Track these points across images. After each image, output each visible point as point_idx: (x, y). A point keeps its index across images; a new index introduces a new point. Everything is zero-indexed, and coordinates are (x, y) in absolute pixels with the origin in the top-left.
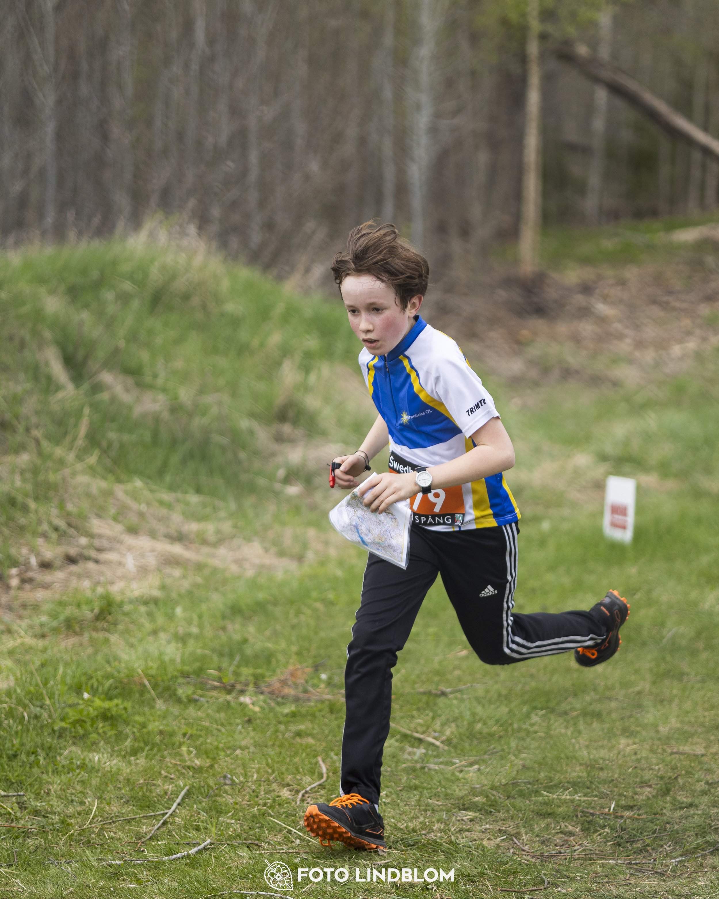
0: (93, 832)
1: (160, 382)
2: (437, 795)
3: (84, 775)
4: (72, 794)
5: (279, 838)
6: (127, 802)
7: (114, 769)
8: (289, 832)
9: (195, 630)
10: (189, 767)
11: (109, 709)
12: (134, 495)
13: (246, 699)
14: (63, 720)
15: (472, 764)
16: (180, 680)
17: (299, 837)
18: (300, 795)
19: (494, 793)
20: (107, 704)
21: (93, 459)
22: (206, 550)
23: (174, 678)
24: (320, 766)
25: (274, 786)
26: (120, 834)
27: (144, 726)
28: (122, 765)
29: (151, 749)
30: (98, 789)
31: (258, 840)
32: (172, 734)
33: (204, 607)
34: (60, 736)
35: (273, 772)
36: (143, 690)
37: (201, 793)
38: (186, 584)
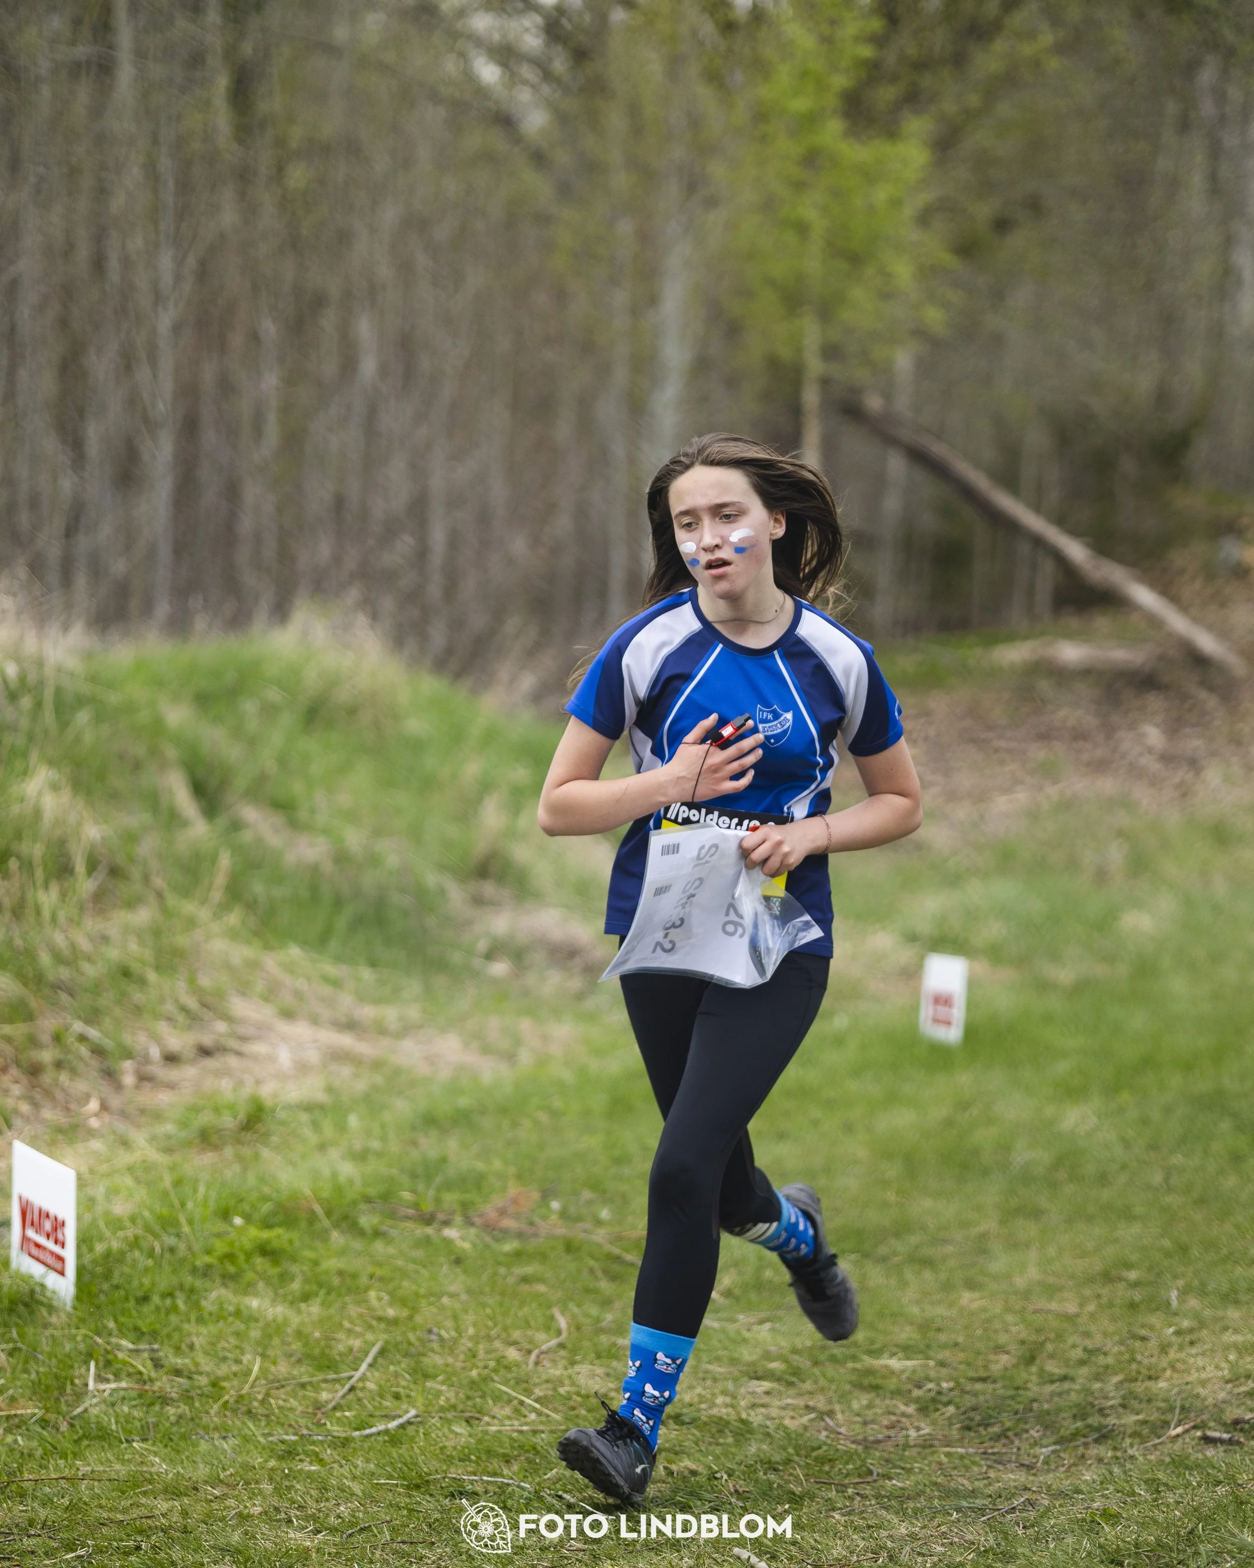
0: (256, 1399)
1: (322, 819)
2: (718, 1359)
3: (240, 1326)
4: (224, 1349)
5: (507, 1411)
6: (299, 1361)
7: (280, 1319)
8: (522, 1403)
9: (375, 1144)
10: (380, 1319)
11: (268, 1242)
12: (290, 968)
13: (451, 1233)
14: (208, 1252)
15: (761, 1322)
16: (363, 1206)
17: (534, 1410)
18: (533, 1357)
19: (796, 1357)
20: (266, 1235)
21: (234, 918)
22: (386, 1042)
23: (354, 1203)
24: (556, 1321)
25: (497, 1344)
26: (293, 1402)
27: (316, 1263)
28: (290, 1313)
29: (328, 1293)
30: (258, 1343)
31: (479, 1412)
32: (354, 1276)
33: (387, 1116)
34: (205, 1275)
35: (496, 1325)
36: (312, 1218)
37: (398, 1351)
38: (361, 1086)
